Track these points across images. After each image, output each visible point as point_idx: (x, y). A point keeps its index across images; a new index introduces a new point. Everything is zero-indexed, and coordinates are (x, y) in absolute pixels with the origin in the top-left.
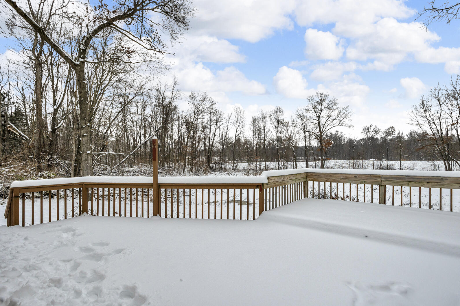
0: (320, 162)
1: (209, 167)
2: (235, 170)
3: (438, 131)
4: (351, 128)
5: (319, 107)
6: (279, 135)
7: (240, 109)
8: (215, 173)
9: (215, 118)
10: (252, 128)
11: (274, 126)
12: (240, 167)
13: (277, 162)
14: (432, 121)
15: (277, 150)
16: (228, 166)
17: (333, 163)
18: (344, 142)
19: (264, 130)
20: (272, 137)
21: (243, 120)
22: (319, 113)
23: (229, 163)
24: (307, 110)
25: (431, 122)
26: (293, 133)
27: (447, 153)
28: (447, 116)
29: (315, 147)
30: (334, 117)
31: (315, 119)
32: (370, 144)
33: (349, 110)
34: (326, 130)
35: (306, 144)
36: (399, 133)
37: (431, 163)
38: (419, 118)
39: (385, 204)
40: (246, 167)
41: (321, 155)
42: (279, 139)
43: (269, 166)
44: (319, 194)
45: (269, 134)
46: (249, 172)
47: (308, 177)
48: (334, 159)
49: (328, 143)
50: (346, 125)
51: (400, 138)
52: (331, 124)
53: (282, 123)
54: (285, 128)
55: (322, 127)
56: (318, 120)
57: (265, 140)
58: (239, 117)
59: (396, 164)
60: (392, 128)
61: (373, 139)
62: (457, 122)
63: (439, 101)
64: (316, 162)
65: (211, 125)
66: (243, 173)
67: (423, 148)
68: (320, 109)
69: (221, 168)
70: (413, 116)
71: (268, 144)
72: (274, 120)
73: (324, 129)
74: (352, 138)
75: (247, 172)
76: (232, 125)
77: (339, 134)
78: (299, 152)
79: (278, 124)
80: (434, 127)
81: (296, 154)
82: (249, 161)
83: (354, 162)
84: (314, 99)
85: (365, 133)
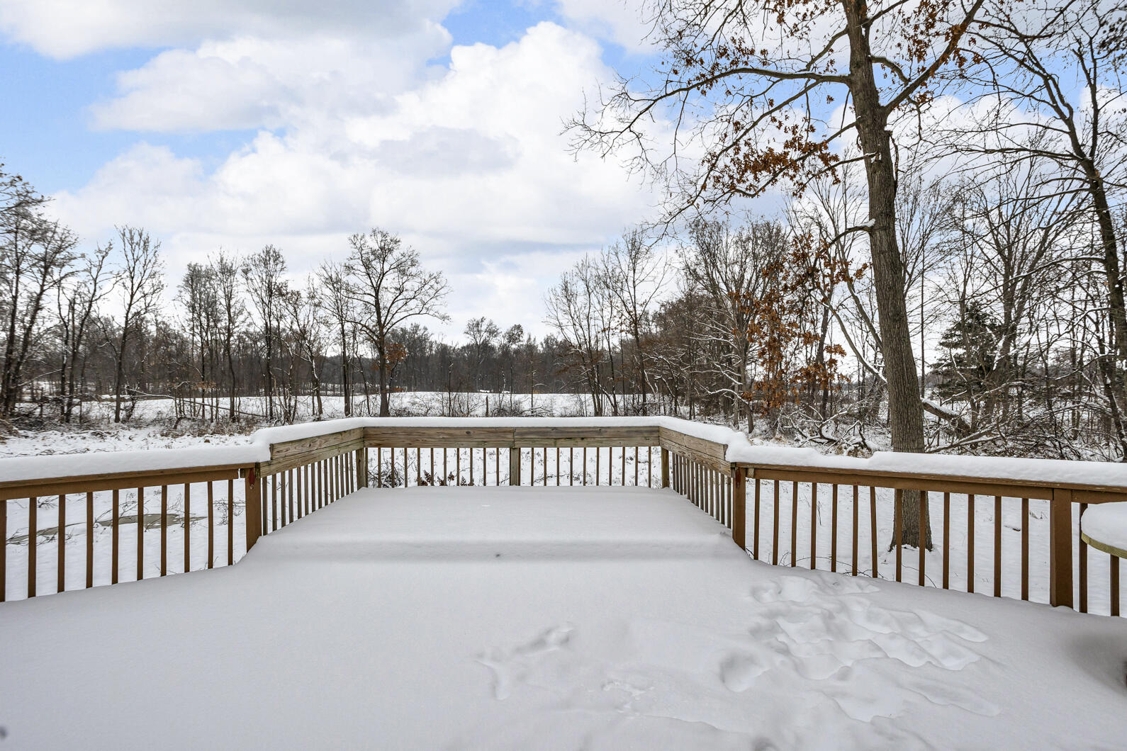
0: (379, 397)
1: (12, 415)
2: (124, 421)
3: (586, 340)
4: (446, 321)
5: (377, 265)
6: (275, 323)
7: (144, 236)
8: (41, 435)
9: (38, 249)
10: (187, 297)
11: (257, 299)
12: (146, 411)
13: (266, 395)
14: (577, 320)
15: (268, 365)
16: (97, 410)
17: (408, 399)
18: (431, 350)
19: (229, 307)
20: (251, 330)
21: (155, 269)
22: (376, 280)
23: (100, 400)
24: (349, 268)
25: (577, 324)
26: (311, 323)
27: (596, 380)
28: (597, 314)
29: (368, 359)
30: (411, 294)
31: (369, 292)
32: (481, 358)
33: (442, 280)
34: (394, 321)
35: (344, 353)
36: (530, 339)
37: (576, 399)
38: (560, 314)
39: (519, 485)
40: (165, 410)
41: (381, 380)
42: (270, 335)
43: (242, 408)
44: (379, 473)
45: (241, 318)
46: (179, 427)
47: (368, 437)
48: (410, 390)
49: (396, 350)
50: (437, 314)
51: (531, 348)
52: (405, 308)
53: (281, 294)
54: (291, 308)
55: (384, 312)
56: (374, 295)
57: (230, 335)
58: (142, 260)
59: (524, 401)
60: (518, 327)
61: (485, 347)
62: (609, 327)
63: (588, 287)
64: (371, 397)
65: (18, 272)
66: (158, 428)
67: (565, 369)
68: (379, 271)
69: (66, 418)
70: (551, 308)
71: (238, 346)
72: (257, 283)
73: (389, 318)
74: (448, 342)
75: (171, 427)
76: (114, 280)
77: (420, 333)
78: (325, 370)
79: (270, 296)
80: (580, 332)
81: (319, 376)
82: (178, 394)
83: (452, 397)
84: (367, 244)
85: (472, 333)
